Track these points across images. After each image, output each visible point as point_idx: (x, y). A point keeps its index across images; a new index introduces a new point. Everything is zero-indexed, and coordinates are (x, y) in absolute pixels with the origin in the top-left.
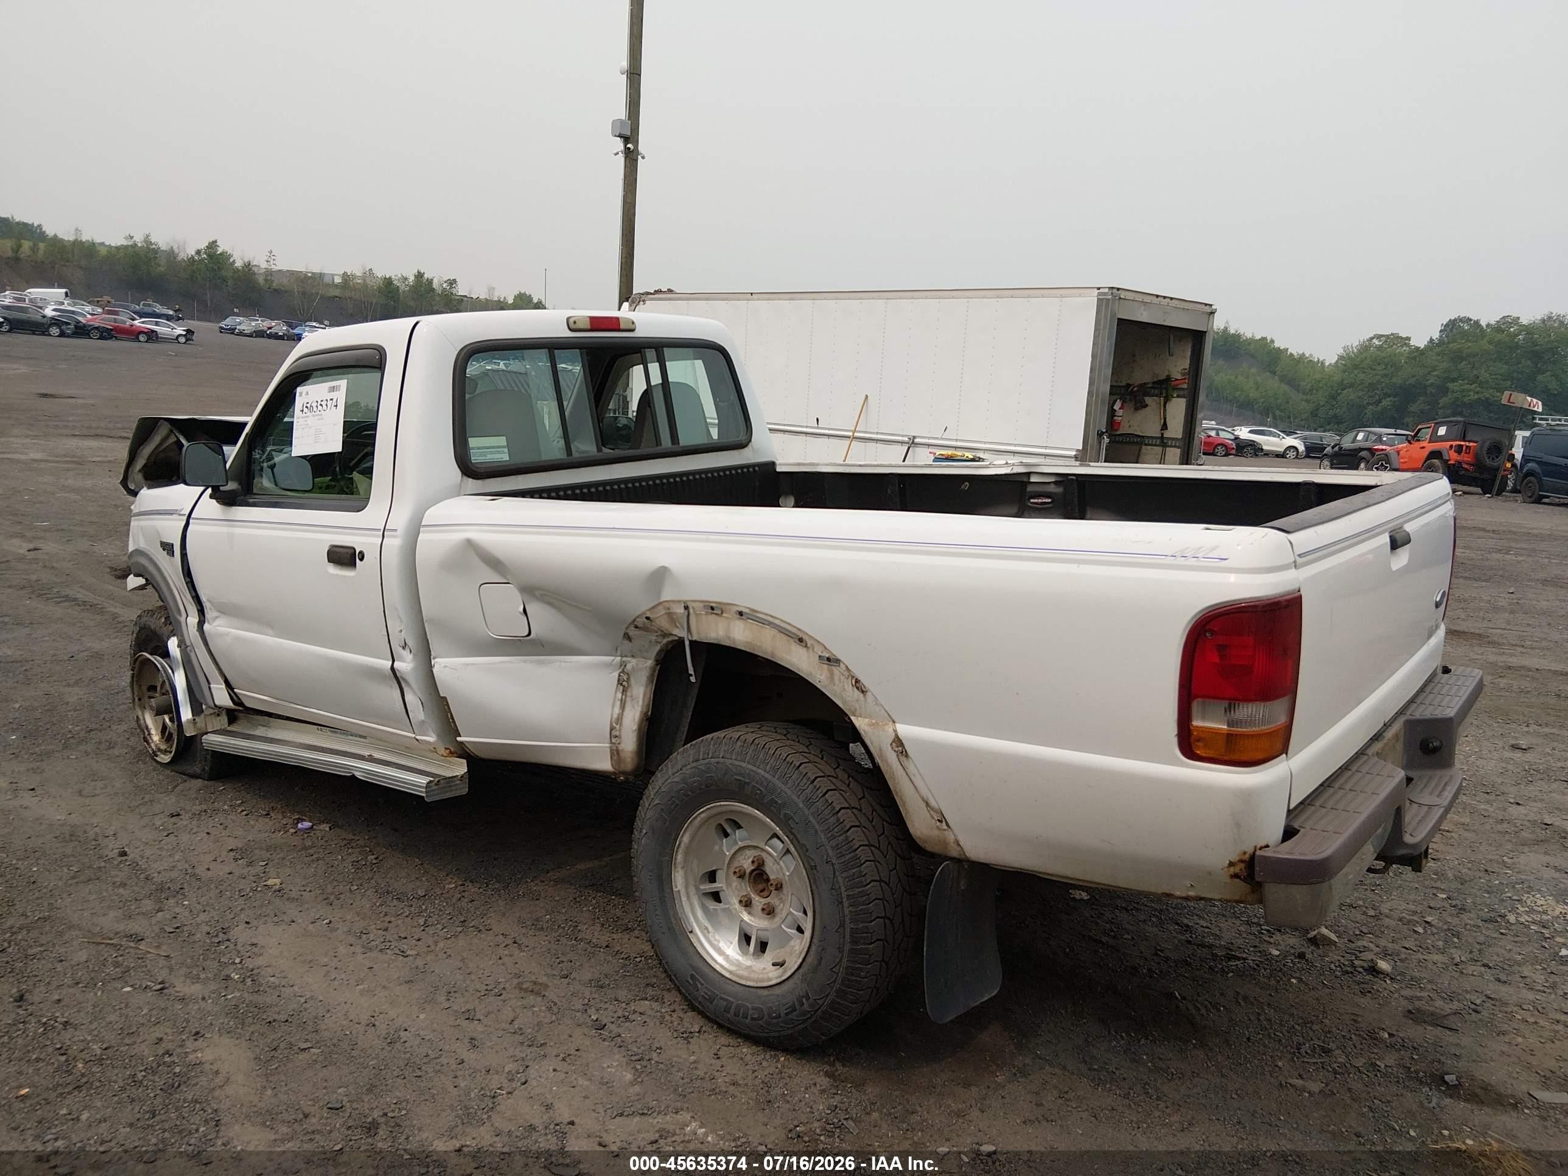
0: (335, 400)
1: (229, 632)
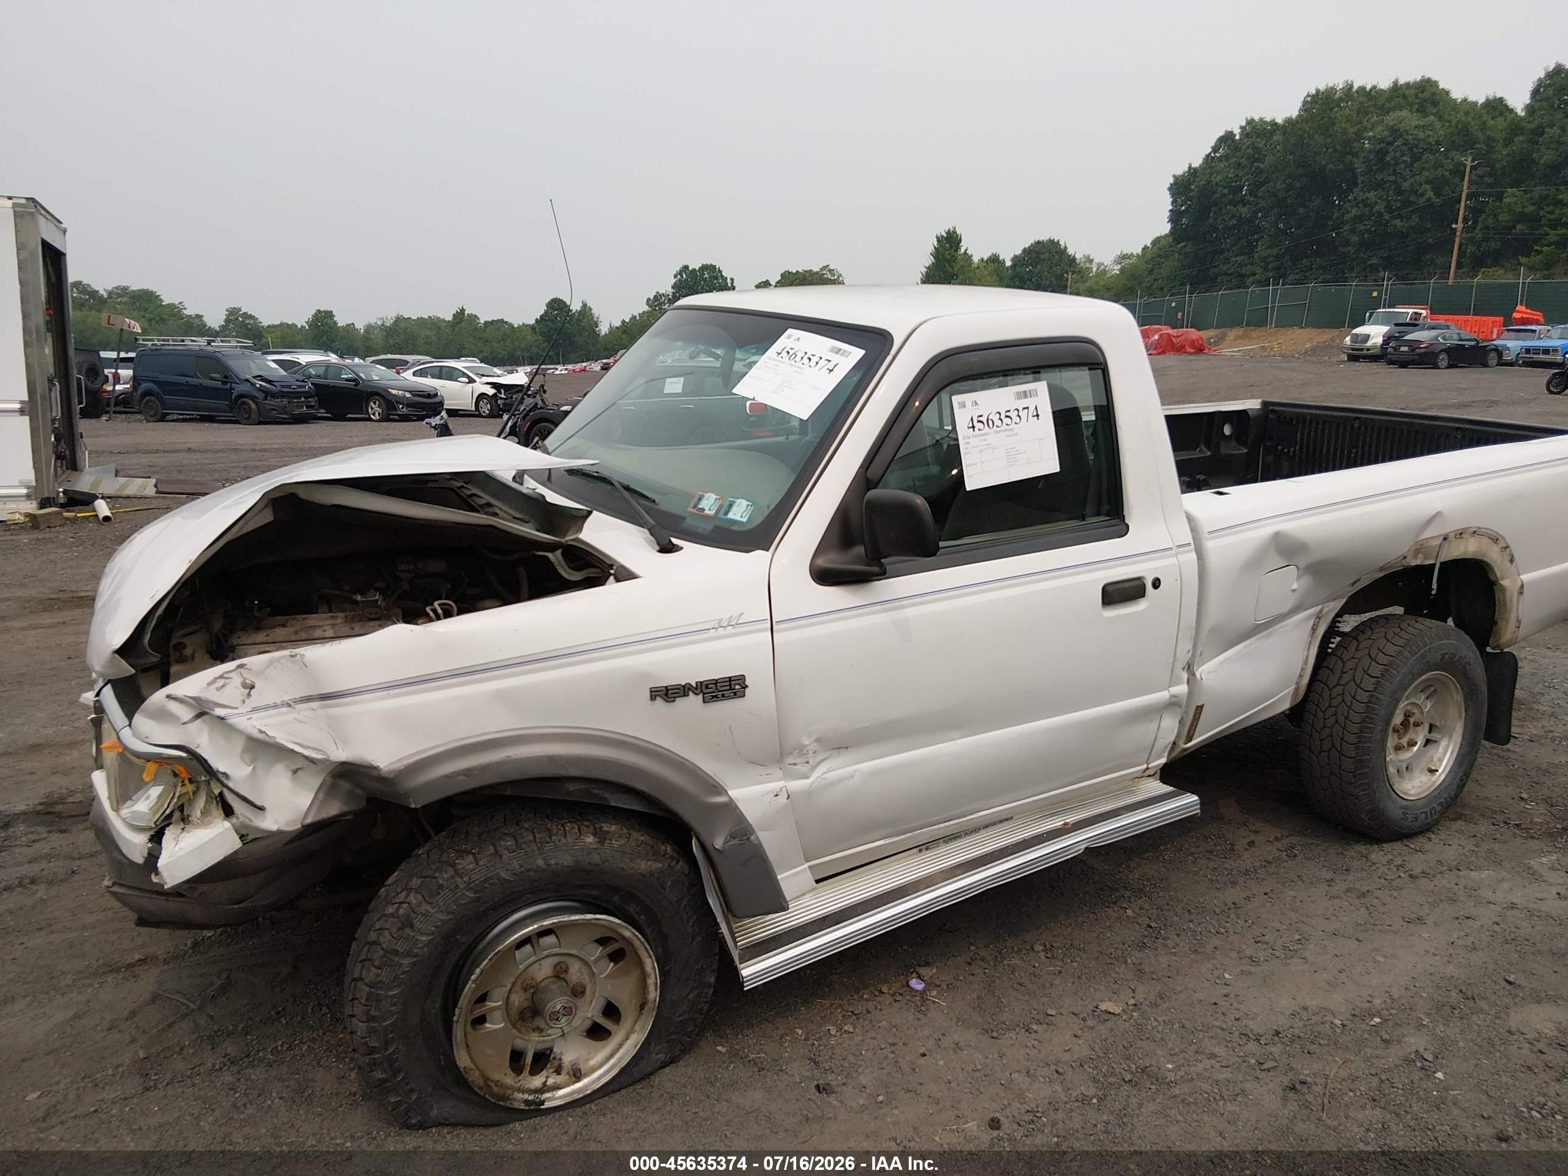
1: (855, 771)
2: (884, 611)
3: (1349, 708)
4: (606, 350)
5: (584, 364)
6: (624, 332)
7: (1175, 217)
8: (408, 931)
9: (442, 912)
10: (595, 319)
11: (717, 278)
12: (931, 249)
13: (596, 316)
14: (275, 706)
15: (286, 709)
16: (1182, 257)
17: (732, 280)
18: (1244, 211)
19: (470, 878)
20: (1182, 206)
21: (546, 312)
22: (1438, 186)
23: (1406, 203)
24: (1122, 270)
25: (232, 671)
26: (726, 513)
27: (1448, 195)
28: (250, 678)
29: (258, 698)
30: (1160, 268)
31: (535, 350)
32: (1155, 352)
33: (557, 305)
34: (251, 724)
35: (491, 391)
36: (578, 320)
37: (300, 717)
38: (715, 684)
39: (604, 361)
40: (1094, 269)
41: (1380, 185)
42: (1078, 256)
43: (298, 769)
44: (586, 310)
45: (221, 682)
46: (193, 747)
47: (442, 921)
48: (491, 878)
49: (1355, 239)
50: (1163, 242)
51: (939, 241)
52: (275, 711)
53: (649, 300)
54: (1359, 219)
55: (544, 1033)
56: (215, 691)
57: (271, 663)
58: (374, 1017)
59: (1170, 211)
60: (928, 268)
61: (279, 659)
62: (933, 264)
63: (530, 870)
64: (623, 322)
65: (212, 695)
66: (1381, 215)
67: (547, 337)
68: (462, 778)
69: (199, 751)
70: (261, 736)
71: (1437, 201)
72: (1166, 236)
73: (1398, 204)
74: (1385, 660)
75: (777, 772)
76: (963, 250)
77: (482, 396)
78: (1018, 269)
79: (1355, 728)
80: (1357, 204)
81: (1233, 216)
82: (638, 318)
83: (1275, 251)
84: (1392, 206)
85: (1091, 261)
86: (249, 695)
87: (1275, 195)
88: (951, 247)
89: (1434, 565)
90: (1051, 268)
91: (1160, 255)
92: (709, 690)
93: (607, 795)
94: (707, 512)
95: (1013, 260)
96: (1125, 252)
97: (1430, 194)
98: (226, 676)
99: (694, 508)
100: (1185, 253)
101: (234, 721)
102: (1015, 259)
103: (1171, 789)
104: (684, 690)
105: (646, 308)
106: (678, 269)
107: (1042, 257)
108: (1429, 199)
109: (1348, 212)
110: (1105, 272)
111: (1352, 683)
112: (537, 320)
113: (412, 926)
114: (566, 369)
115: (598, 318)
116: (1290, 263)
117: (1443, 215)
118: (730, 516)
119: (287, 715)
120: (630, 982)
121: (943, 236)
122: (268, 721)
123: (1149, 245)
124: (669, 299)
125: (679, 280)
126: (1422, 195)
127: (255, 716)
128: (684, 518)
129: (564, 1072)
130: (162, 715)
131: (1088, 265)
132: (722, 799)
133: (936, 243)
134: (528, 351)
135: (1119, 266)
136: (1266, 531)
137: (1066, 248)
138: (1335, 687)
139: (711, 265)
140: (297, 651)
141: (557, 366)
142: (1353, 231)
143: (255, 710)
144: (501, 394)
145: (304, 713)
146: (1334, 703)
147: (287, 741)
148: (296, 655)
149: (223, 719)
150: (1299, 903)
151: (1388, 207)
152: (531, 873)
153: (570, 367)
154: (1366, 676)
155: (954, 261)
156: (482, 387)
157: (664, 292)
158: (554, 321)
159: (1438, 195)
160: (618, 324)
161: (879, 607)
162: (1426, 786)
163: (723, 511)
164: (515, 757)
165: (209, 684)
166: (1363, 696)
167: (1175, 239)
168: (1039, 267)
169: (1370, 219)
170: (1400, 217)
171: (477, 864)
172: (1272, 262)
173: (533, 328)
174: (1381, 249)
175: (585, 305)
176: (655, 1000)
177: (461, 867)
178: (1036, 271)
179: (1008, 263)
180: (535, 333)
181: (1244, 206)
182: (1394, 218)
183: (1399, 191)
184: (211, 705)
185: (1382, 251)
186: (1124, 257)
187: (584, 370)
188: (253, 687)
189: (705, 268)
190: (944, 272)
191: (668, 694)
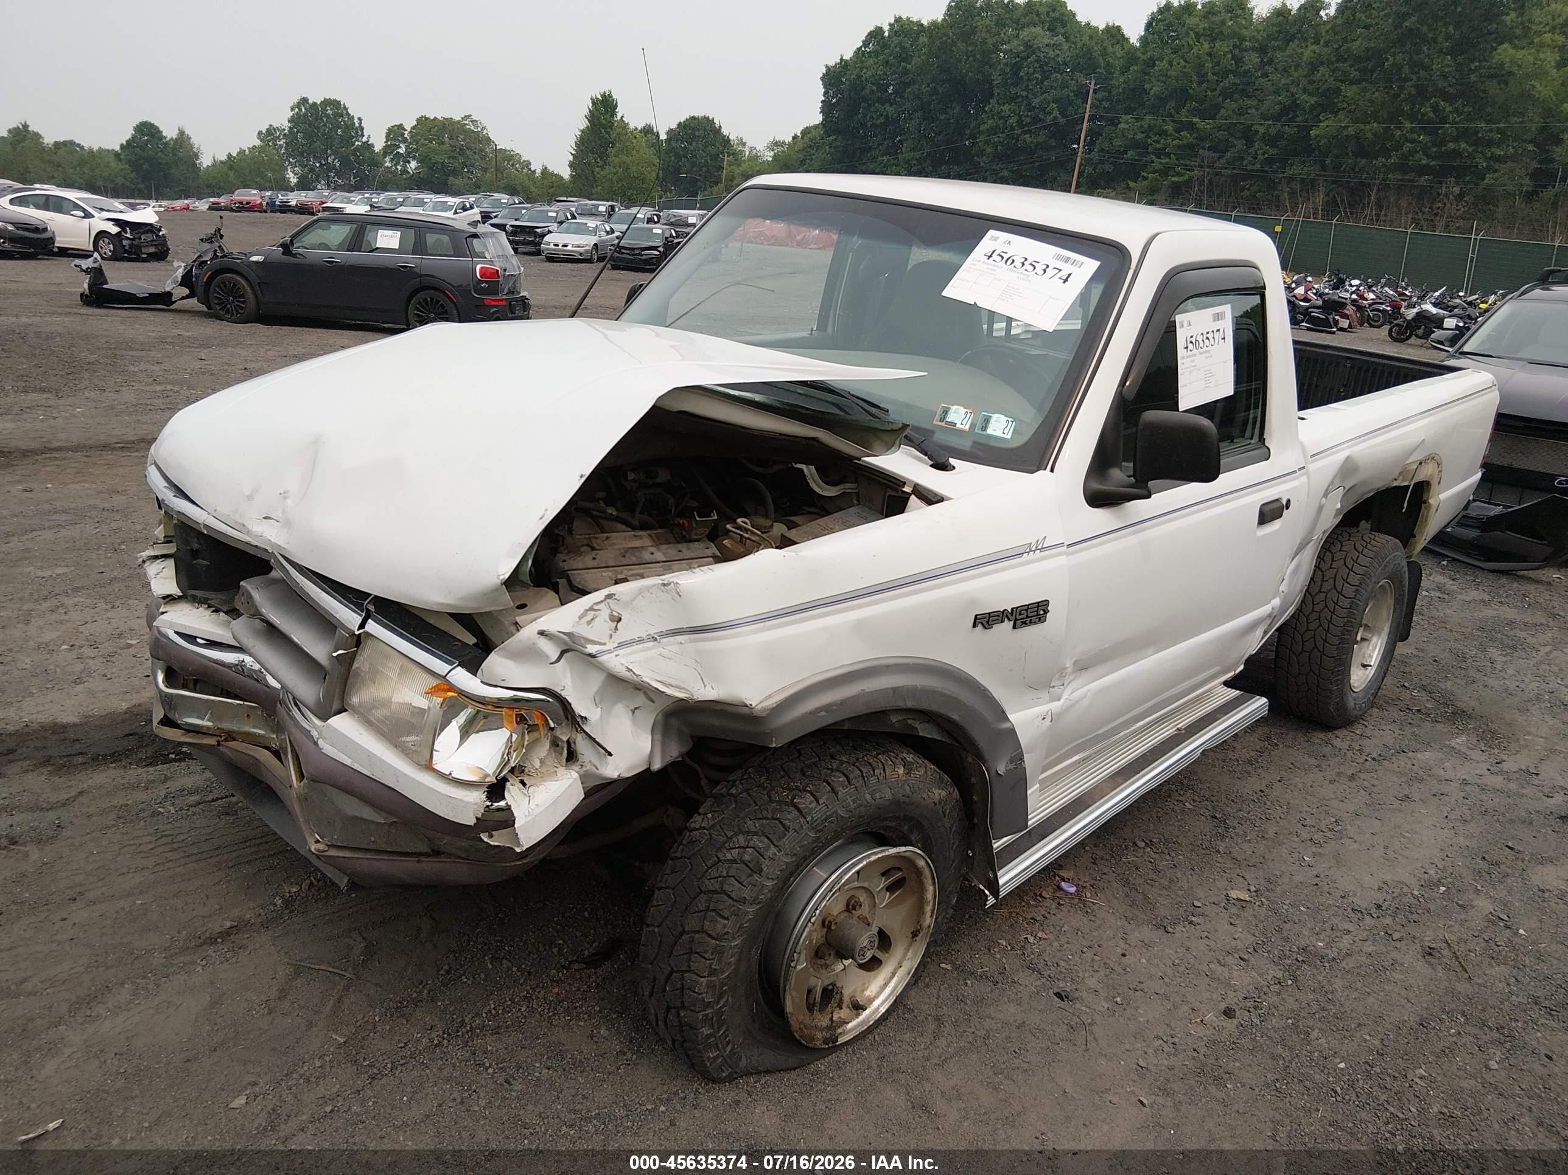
0: (1221, 331)
1: (1088, 691)
2: (1135, 533)
3: (1333, 613)
4: (209, 186)
5: (186, 202)
6: (231, 168)
7: (827, 108)
8: (756, 877)
9: (787, 854)
10: (195, 150)
11: (342, 116)
12: (586, 112)
13: (196, 146)
14: (641, 641)
15: (651, 644)
16: (833, 150)
17: (360, 119)
18: (891, 110)
19: (813, 818)
20: (833, 98)
21: (134, 137)
22: (1064, 105)
23: (1035, 120)
24: (775, 156)
25: (601, 602)
26: (984, 428)
27: (1071, 116)
28: (618, 610)
29: (626, 631)
30: (811, 159)
31: (120, 180)
32: (816, 246)
33: (147, 131)
34: (618, 662)
35: (114, 230)
36: (174, 149)
37: (665, 652)
38: (1027, 610)
39: (212, 200)
40: (747, 153)
41: (1013, 99)
42: (731, 137)
43: (636, 708)
44: (183, 139)
45: (591, 614)
46: (558, 690)
47: (787, 863)
48: (830, 816)
49: (989, 150)
50: (814, 133)
51: (593, 103)
52: (640, 646)
53: (260, 133)
54: (993, 131)
55: (829, 970)
56: (585, 625)
57: (640, 592)
58: (715, 970)
59: (822, 102)
60: (582, 131)
61: (648, 588)
62: (587, 127)
63: (861, 806)
64: (230, 156)
65: (584, 631)
66: (1012, 129)
67: (135, 165)
68: (823, 713)
69: (564, 694)
70: (628, 675)
71: (1062, 121)
72: (816, 127)
73: (1029, 120)
74: (1361, 570)
75: (1045, 696)
76: (619, 117)
77: (102, 234)
78: (673, 144)
79: (1338, 631)
80: (993, 115)
81: (881, 115)
82: (247, 151)
83: (917, 155)
84: (1022, 121)
85: (744, 144)
86: (616, 628)
87: (920, 99)
88: (607, 112)
89: (1409, 486)
90: (706, 147)
91: (810, 146)
92: (1022, 616)
93: (917, 725)
94: (959, 426)
95: (668, 133)
96: (777, 139)
97: (1056, 113)
98: (595, 607)
99: (941, 420)
100: (835, 148)
101: (603, 659)
102: (670, 132)
103: (1237, 692)
104: (1000, 616)
105: (258, 143)
106: (296, 101)
107: (697, 133)
108: (1055, 118)
109: (984, 123)
110: (756, 157)
111: (1334, 591)
112: (122, 146)
113: (760, 872)
114: (160, 206)
115: (198, 148)
116: (931, 168)
117: (1065, 133)
118: (990, 431)
119: (651, 651)
120: (904, 910)
121: (597, 99)
122: (633, 658)
123: (799, 134)
124: (285, 135)
125: (297, 114)
126: (1050, 113)
127: (621, 652)
128: (933, 432)
129: (844, 1006)
130: (528, 654)
131: (740, 148)
132: (1007, 725)
133: (590, 105)
134: (112, 182)
135: (772, 154)
136: (1340, 457)
137: (720, 127)
138: (1317, 594)
139: (335, 100)
140: (668, 578)
141: (148, 202)
142: (987, 142)
143: (621, 645)
144: (126, 233)
145: (670, 648)
146: (1317, 608)
147: (651, 678)
148: (669, 584)
149: (593, 656)
150: (1311, 789)
151: (1020, 123)
152: (862, 809)
153: (164, 203)
154: (1346, 584)
155: (611, 127)
156: (100, 223)
157: (279, 125)
158: (143, 147)
159: (1064, 116)
160: (223, 157)
161: (1131, 529)
162: (1362, 680)
163: (979, 426)
164: (868, 690)
165: (580, 618)
166: (1346, 603)
167: (826, 132)
168: (694, 144)
169: (1003, 132)
170: (1029, 132)
171: (818, 802)
172: (915, 165)
173: (117, 155)
174: (1011, 162)
175: (182, 133)
176: (929, 927)
177: (803, 806)
178: (692, 148)
179: (663, 137)
180: (120, 160)
181: (891, 105)
182: (1025, 132)
183: (1029, 105)
184: (582, 641)
185: (1012, 165)
186: (776, 144)
187: (187, 208)
188: (620, 620)
189: (327, 102)
190: (600, 138)
191: (986, 621)
